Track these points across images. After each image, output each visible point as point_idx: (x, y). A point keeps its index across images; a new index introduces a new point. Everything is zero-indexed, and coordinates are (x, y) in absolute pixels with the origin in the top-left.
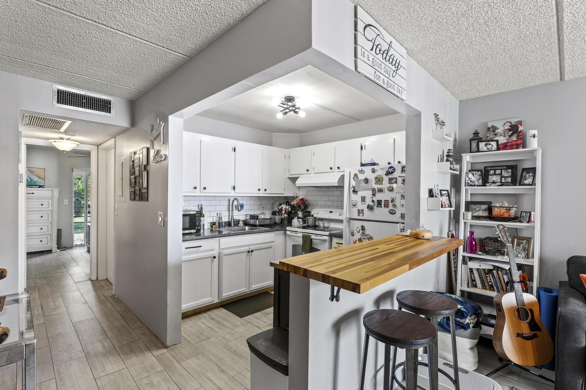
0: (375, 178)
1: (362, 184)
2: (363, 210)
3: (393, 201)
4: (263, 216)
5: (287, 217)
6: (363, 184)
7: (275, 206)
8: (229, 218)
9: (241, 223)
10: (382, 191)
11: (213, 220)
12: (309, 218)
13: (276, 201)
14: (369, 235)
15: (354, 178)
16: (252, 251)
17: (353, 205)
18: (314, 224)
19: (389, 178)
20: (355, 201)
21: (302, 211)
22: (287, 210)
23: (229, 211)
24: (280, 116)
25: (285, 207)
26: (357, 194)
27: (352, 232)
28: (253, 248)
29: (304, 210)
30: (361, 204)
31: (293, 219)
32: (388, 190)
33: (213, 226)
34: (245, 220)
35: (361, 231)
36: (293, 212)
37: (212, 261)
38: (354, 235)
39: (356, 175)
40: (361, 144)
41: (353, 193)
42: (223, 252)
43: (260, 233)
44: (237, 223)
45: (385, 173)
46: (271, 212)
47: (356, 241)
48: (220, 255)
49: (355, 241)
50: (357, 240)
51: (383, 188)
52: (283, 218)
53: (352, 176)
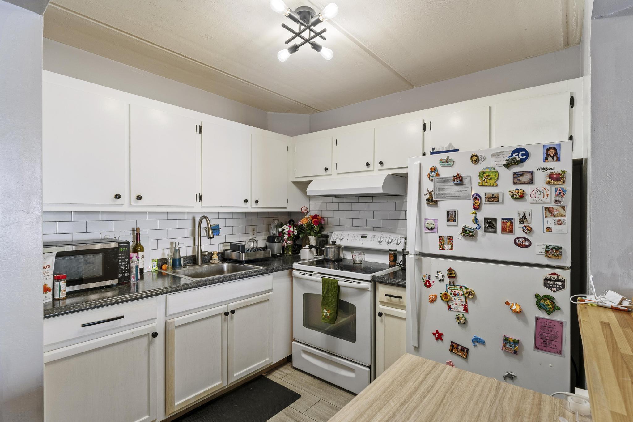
0: (480, 173)
1: (447, 187)
2: (452, 237)
3: (523, 219)
4: (252, 245)
5: (291, 245)
6: (451, 187)
7: (272, 226)
8: (194, 249)
9: (215, 257)
10: (497, 199)
11: (163, 254)
12: (329, 247)
13: (273, 219)
14: (466, 288)
15: (431, 175)
16: (233, 312)
17: (428, 228)
18: (336, 257)
19: (514, 173)
20: (432, 219)
21: (316, 234)
22: (291, 234)
23: (194, 237)
24: (284, 55)
25: (288, 229)
26: (437, 207)
27: (425, 279)
28: (235, 305)
29: (318, 233)
30: (446, 226)
31: (303, 248)
32: (512, 196)
33: (162, 266)
34: (223, 251)
35: (447, 280)
36: (300, 236)
37: (150, 343)
38: (430, 286)
39: (434, 170)
40: (423, 120)
41: (428, 205)
42: (174, 322)
43: (247, 277)
44: (208, 258)
45: (505, 163)
46: (266, 237)
47: (436, 297)
48: (167, 326)
49: (434, 297)
50: (439, 295)
51: (498, 194)
52: (286, 246)
53: (426, 171)
